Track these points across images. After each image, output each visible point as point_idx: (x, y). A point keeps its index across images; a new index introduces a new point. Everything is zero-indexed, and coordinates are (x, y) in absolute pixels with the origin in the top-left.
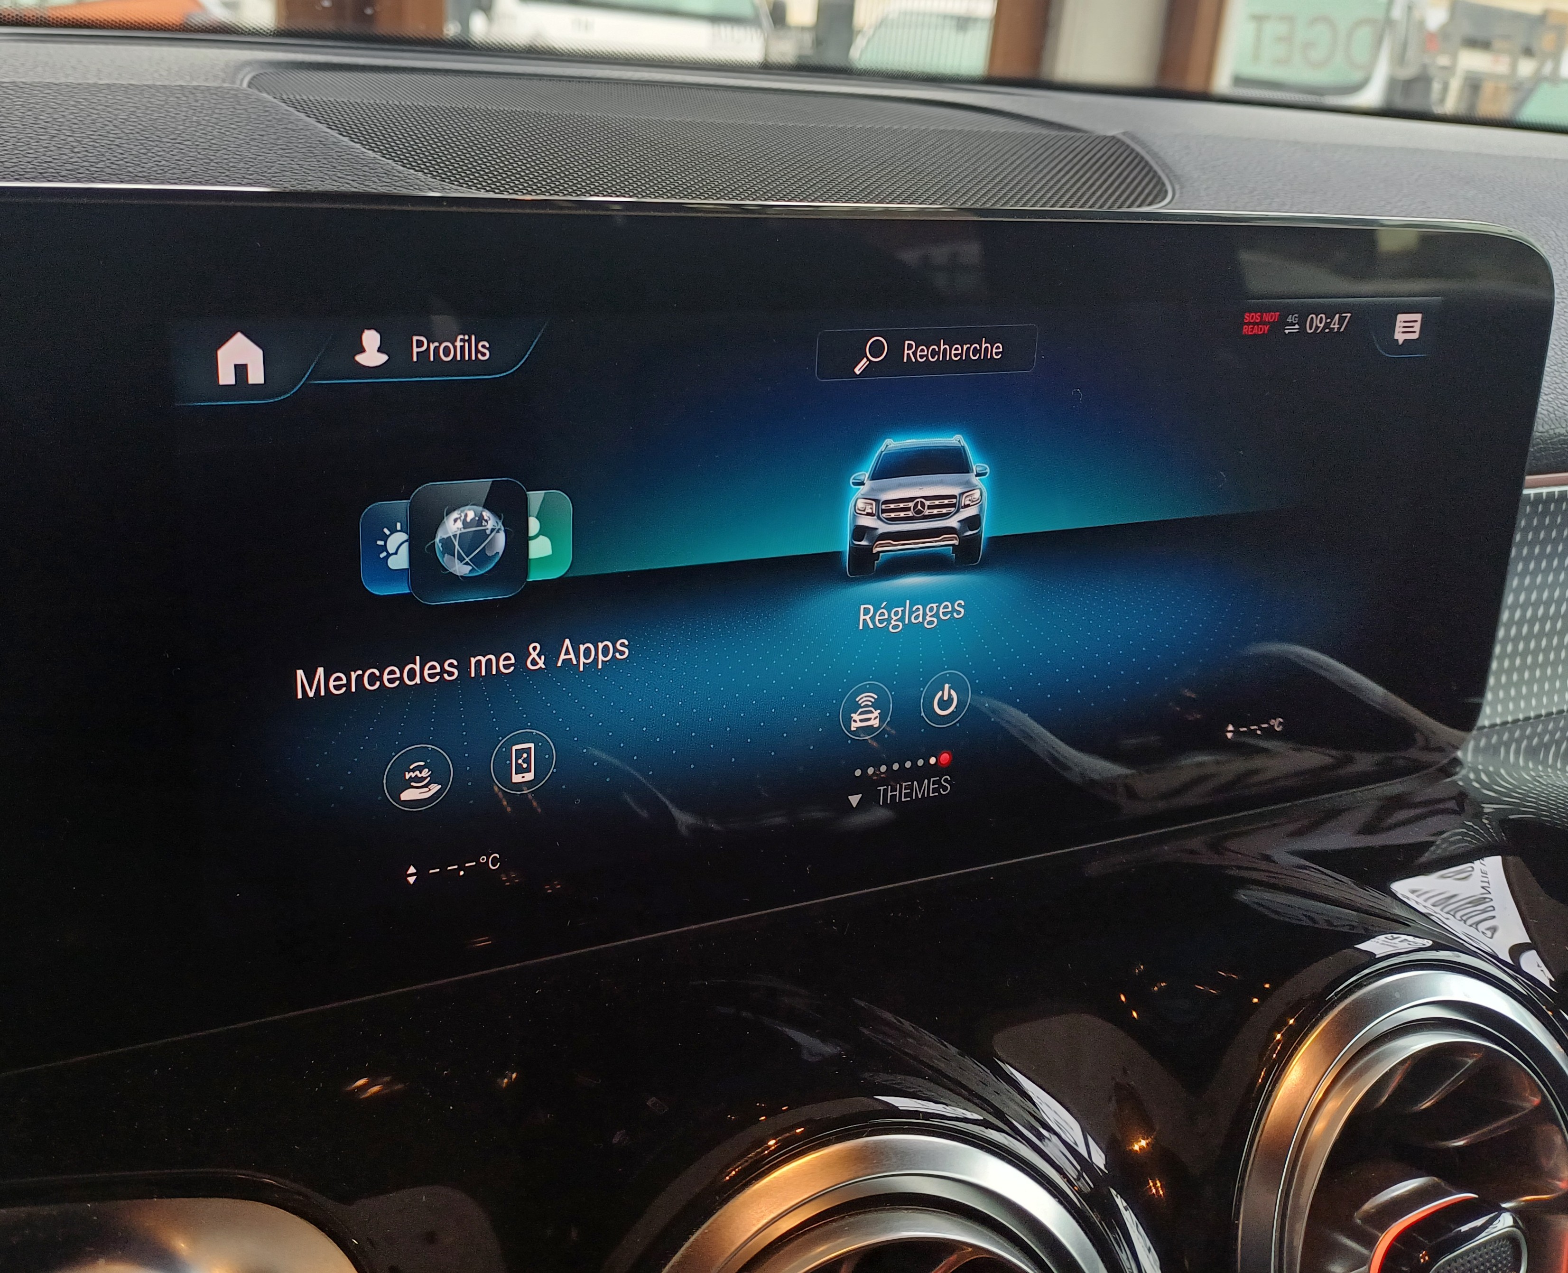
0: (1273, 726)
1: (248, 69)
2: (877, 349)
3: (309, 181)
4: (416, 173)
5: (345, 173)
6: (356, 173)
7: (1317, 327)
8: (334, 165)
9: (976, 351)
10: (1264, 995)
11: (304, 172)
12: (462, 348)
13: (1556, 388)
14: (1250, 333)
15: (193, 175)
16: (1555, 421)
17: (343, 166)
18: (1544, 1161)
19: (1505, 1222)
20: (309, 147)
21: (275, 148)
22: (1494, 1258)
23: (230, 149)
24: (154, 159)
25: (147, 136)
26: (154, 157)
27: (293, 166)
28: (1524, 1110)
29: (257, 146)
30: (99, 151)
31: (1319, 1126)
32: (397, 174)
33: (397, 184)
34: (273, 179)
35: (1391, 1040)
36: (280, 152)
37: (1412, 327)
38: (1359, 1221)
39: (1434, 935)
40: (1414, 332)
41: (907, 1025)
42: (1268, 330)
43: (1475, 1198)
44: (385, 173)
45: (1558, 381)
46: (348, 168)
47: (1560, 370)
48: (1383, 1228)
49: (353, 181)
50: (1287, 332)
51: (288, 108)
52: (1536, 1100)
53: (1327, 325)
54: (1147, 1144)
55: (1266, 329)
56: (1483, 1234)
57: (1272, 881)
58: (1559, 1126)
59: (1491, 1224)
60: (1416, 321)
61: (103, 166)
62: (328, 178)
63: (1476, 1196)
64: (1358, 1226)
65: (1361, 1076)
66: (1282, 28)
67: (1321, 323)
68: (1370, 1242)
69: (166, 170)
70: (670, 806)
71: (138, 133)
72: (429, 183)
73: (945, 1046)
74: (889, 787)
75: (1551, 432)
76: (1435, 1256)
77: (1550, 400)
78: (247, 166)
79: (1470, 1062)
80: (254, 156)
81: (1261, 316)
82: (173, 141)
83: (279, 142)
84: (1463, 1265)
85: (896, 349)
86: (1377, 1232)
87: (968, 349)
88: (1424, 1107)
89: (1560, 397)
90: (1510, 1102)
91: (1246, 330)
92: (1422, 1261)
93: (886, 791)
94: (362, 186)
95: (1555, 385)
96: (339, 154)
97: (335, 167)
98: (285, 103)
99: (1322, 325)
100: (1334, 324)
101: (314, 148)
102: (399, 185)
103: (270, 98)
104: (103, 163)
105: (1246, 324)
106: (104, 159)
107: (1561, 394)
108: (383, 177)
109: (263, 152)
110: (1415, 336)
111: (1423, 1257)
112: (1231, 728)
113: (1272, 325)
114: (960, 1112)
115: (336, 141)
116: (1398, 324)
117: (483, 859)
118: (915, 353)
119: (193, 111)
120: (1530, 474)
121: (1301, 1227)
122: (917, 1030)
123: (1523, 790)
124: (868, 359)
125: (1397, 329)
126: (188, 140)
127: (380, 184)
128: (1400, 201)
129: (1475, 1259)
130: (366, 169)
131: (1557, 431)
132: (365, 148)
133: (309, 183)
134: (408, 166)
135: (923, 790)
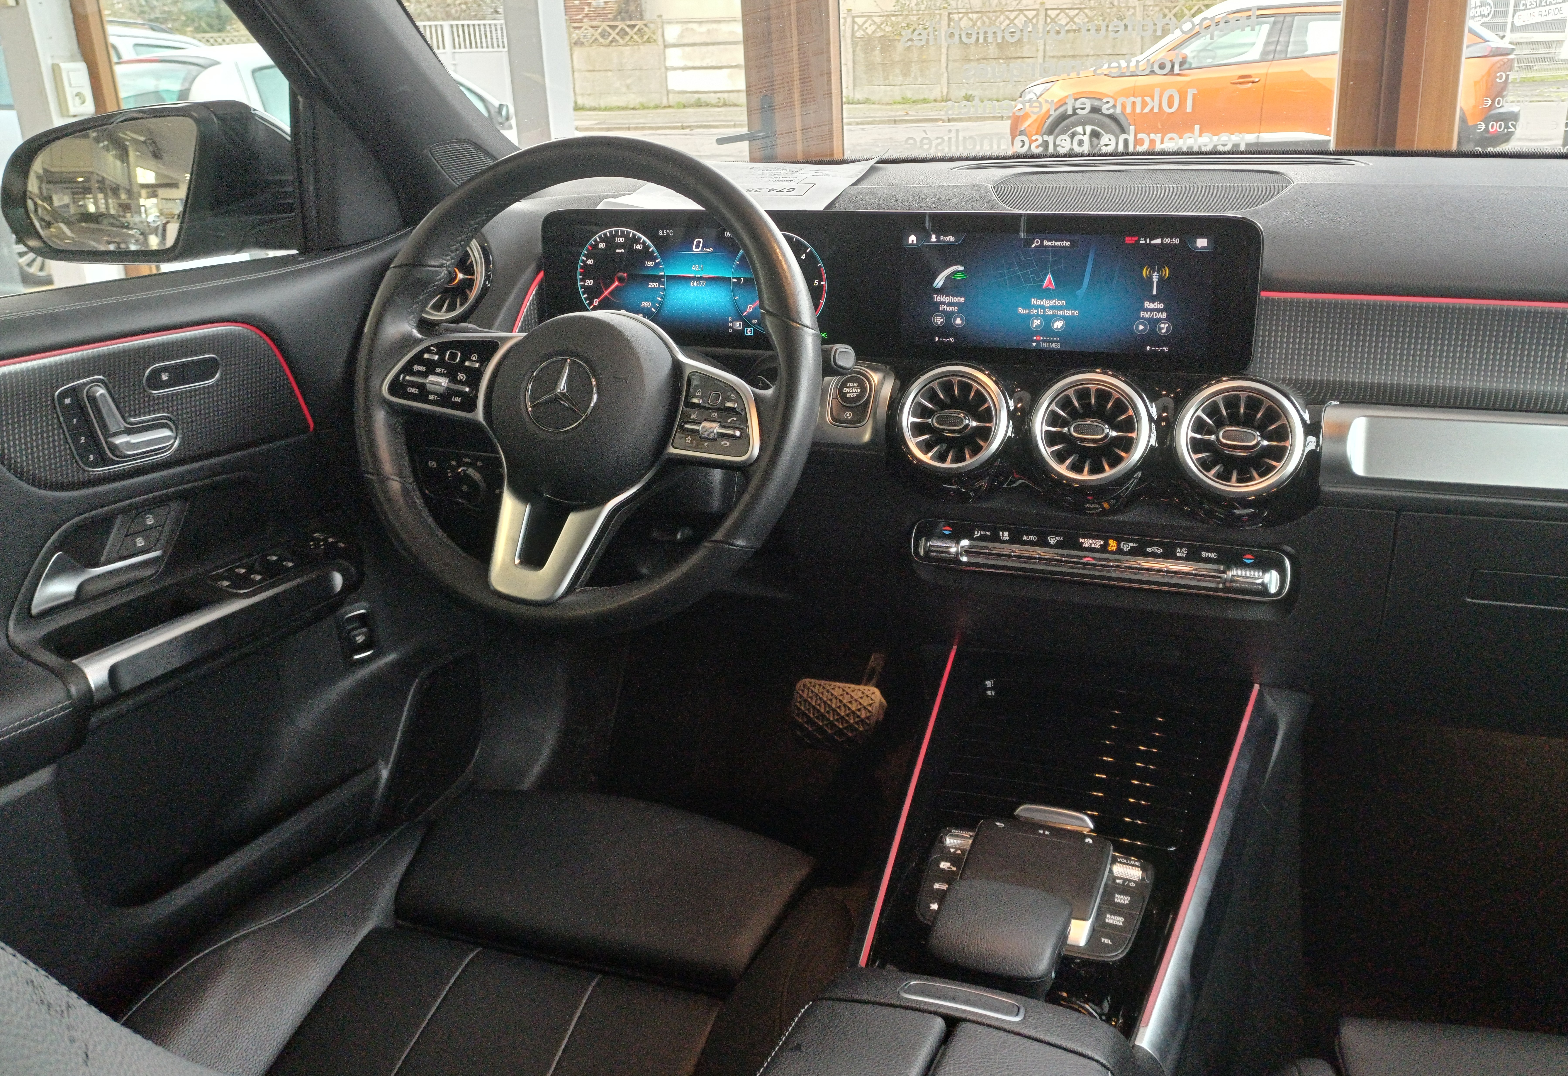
2: (1037, 242)
9: (1063, 244)
12: (950, 238)
40: (1204, 244)
67: (1168, 241)
74: (1043, 343)
85: (1043, 242)
87: (1061, 243)
124: (1035, 244)
125: (1198, 243)
135: (1053, 346)
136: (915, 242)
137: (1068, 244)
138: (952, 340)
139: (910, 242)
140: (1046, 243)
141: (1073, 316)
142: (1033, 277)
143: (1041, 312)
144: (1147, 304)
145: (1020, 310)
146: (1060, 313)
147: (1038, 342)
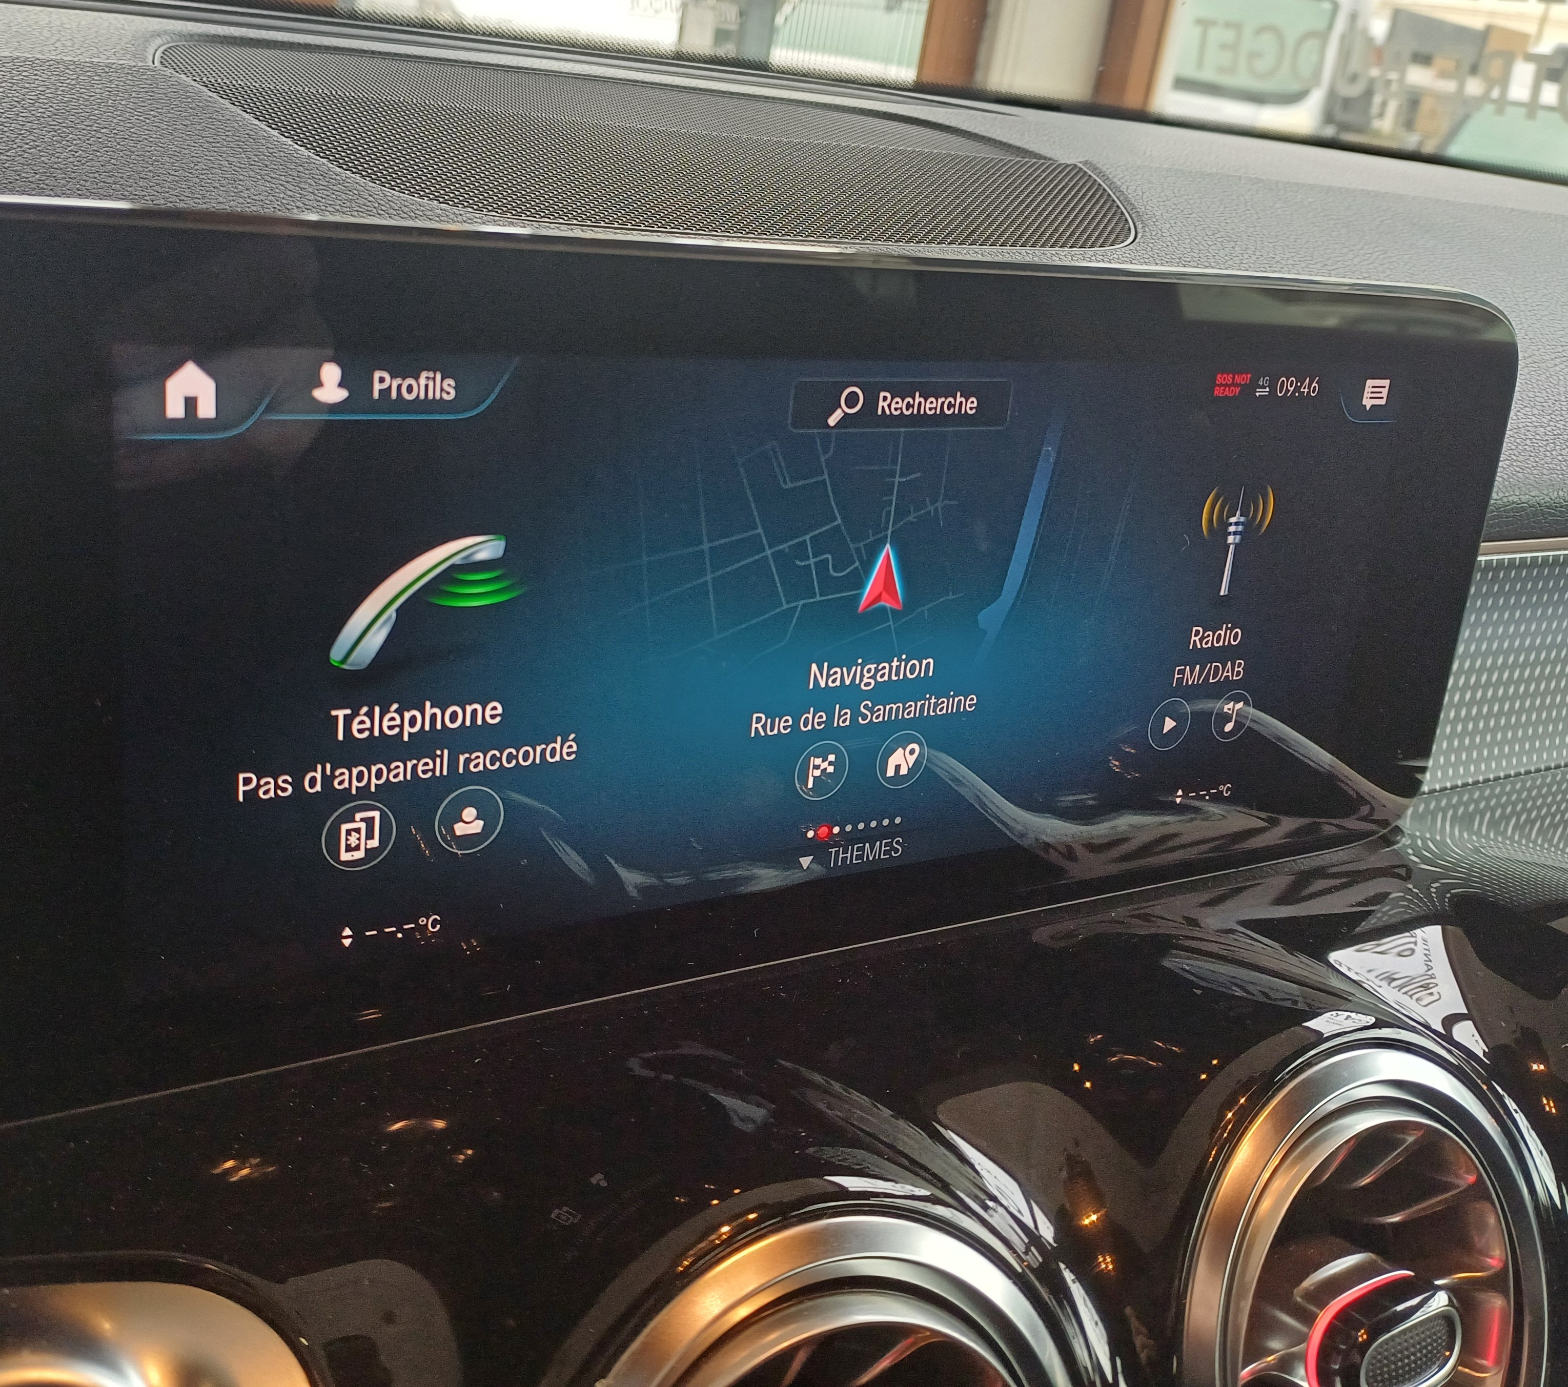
0: (1222, 791)
1: (158, 41)
2: (852, 400)
3: (240, 180)
4: (353, 175)
5: (278, 173)
6: (290, 173)
7: (1288, 391)
8: (266, 163)
9: (950, 406)
10: (1213, 1072)
11: (234, 170)
12: (427, 386)
13: (1510, 454)
14: (1221, 395)
15: (113, 169)
16: (1509, 489)
17: (275, 165)
18: (1476, 1239)
19: (1440, 1301)
20: (237, 141)
21: (201, 141)
22: (1429, 1337)
23: (151, 139)
24: (69, 149)
25: (60, 121)
26: (69, 146)
27: (222, 163)
28: (1459, 1187)
29: (181, 138)
30: (7, 137)
31: (1266, 1204)
32: (334, 177)
33: (335, 188)
34: (201, 176)
35: (1337, 1119)
36: (206, 145)
37: (1381, 392)
38: (1299, 1299)
39: (1376, 1012)
40: (1382, 398)
41: (837, 1087)
42: (1239, 392)
43: (1410, 1276)
44: (322, 175)
45: (1513, 447)
46: (281, 167)
47: (1515, 435)
48: (1322, 1305)
49: (287, 182)
50: (1257, 394)
51: (210, 94)
52: (1471, 1178)
53: (1297, 389)
54: (1097, 1219)
55: (1237, 391)
56: (1418, 1314)
57: (1225, 953)
58: (1493, 1204)
59: (1426, 1303)
60: (1384, 387)
61: (13, 155)
62: (259, 177)
63: (1412, 1273)
64: (1297, 1303)
65: (1308, 1154)
66: (1229, 36)
67: (1291, 386)
68: (1309, 1319)
69: (83, 162)
70: (616, 866)
71: (49, 117)
72: (370, 189)
73: (877, 1108)
74: (841, 849)
75: (1505, 500)
76: (1374, 1334)
77: (1505, 466)
78: (172, 160)
79: (1411, 1139)
80: (178, 149)
81: (1233, 378)
82: (89, 128)
83: (204, 134)
84: (1400, 1344)
85: (871, 402)
86: (1315, 1309)
87: (943, 403)
88: (1363, 1183)
89: (1514, 464)
90: (1444, 1179)
91: (1218, 392)
92: (1360, 1339)
93: (837, 853)
94: (297, 188)
95: (1510, 451)
96: (271, 151)
97: (267, 166)
98: (207, 86)
99: (1292, 389)
100: (1304, 388)
101: (243, 142)
102: (338, 189)
103: (189, 80)
104: (14, 151)
105: (1218, 385)
106: (15, 146)
107: (1516, 461)
108: (319, 179)
109: (188, 145)
110: (1382, 402)
111: (1362, 1336)
112: (1180, 793)
113: (1243, 387)
114: (908, 1189)
115: (266, 135)
116: (1367, 389)
117: (423, 921)
118: (889, 406)
119: (108, 93)
120: (1484, 542)
121: (1247, 1305)
122: (846, 1091)
123: (1466, 864)
124: (843, 411)
125: (1366, 395)
126: (106, 128)
127: (318, 188)
128: (1362, 249)
129: (1412, 1338)
130: (301, 169)
131: (1511, 498)
132: (297, 143)
133: (240, 183)
134: (345, 167)
135: (875, 852)
136: (207, 409)
137: (970, 405)
138: (430, 923)
139: (175, 409)
140: (887, 403)
141: (959, 715)
142: (822, 566)
143: (843, 718)
144: (1199, 638)
145: (758, 724)
146: (912, 710)
147: (818, 849)
